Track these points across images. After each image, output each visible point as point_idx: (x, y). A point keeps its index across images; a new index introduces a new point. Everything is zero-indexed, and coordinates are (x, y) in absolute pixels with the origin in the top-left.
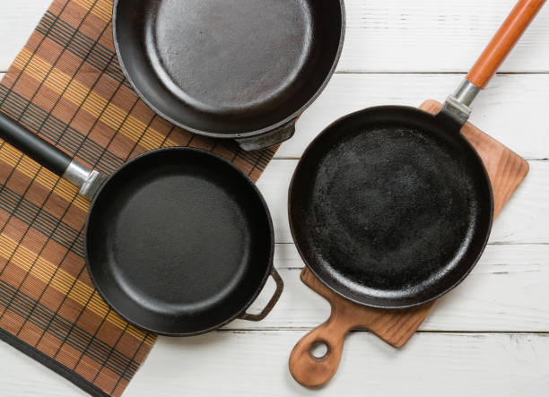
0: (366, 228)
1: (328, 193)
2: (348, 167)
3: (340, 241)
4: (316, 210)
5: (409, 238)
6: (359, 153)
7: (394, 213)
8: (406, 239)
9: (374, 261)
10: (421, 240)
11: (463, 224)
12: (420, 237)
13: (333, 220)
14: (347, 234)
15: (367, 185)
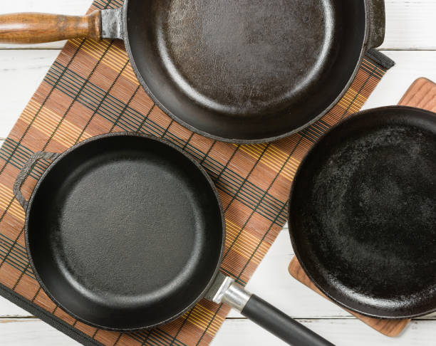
0: (361, 204)
1: (370, 150)
2: (404, 152)
3: (334, 188)
4: (347, 150)
5: (377, 247)
6: (422, 154)
7: (390, 219)
8: (375, 245)
9: (336, 230)
10: (382, 259)
11: (420, 285)
12: (385, 256)
13: (348, 171)
14: (345, 191)
15: (399, 180)
